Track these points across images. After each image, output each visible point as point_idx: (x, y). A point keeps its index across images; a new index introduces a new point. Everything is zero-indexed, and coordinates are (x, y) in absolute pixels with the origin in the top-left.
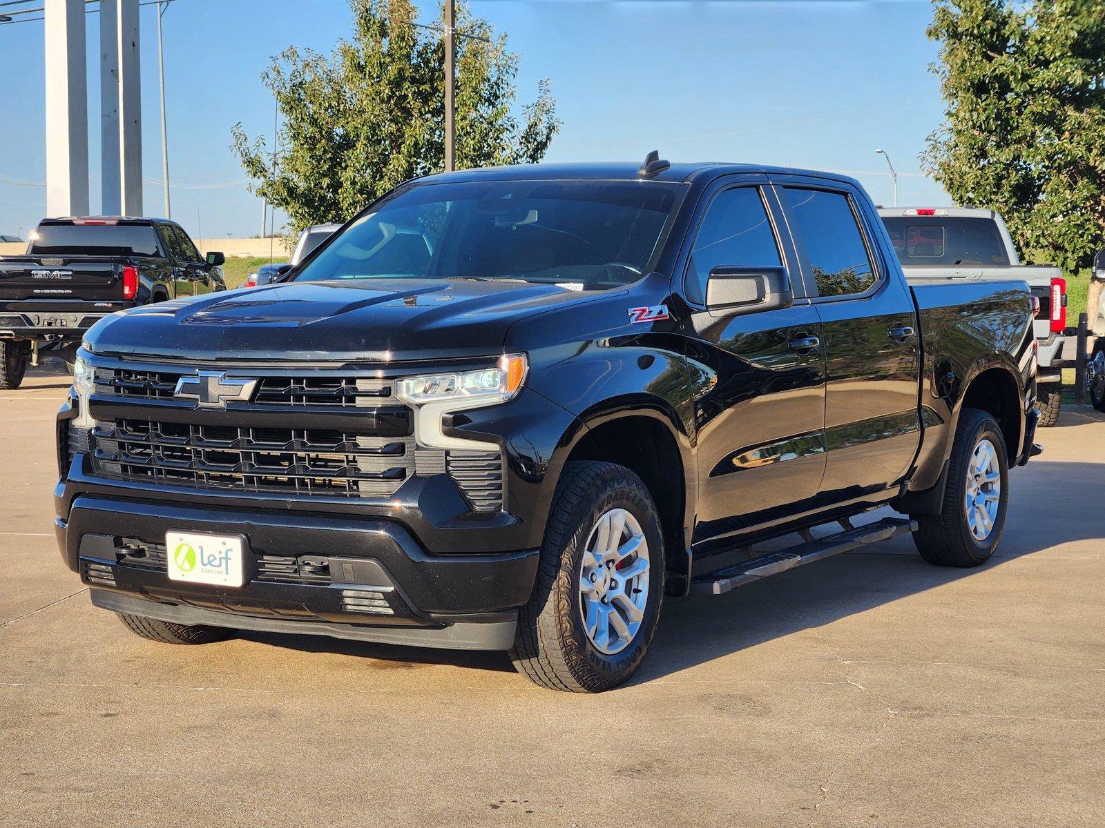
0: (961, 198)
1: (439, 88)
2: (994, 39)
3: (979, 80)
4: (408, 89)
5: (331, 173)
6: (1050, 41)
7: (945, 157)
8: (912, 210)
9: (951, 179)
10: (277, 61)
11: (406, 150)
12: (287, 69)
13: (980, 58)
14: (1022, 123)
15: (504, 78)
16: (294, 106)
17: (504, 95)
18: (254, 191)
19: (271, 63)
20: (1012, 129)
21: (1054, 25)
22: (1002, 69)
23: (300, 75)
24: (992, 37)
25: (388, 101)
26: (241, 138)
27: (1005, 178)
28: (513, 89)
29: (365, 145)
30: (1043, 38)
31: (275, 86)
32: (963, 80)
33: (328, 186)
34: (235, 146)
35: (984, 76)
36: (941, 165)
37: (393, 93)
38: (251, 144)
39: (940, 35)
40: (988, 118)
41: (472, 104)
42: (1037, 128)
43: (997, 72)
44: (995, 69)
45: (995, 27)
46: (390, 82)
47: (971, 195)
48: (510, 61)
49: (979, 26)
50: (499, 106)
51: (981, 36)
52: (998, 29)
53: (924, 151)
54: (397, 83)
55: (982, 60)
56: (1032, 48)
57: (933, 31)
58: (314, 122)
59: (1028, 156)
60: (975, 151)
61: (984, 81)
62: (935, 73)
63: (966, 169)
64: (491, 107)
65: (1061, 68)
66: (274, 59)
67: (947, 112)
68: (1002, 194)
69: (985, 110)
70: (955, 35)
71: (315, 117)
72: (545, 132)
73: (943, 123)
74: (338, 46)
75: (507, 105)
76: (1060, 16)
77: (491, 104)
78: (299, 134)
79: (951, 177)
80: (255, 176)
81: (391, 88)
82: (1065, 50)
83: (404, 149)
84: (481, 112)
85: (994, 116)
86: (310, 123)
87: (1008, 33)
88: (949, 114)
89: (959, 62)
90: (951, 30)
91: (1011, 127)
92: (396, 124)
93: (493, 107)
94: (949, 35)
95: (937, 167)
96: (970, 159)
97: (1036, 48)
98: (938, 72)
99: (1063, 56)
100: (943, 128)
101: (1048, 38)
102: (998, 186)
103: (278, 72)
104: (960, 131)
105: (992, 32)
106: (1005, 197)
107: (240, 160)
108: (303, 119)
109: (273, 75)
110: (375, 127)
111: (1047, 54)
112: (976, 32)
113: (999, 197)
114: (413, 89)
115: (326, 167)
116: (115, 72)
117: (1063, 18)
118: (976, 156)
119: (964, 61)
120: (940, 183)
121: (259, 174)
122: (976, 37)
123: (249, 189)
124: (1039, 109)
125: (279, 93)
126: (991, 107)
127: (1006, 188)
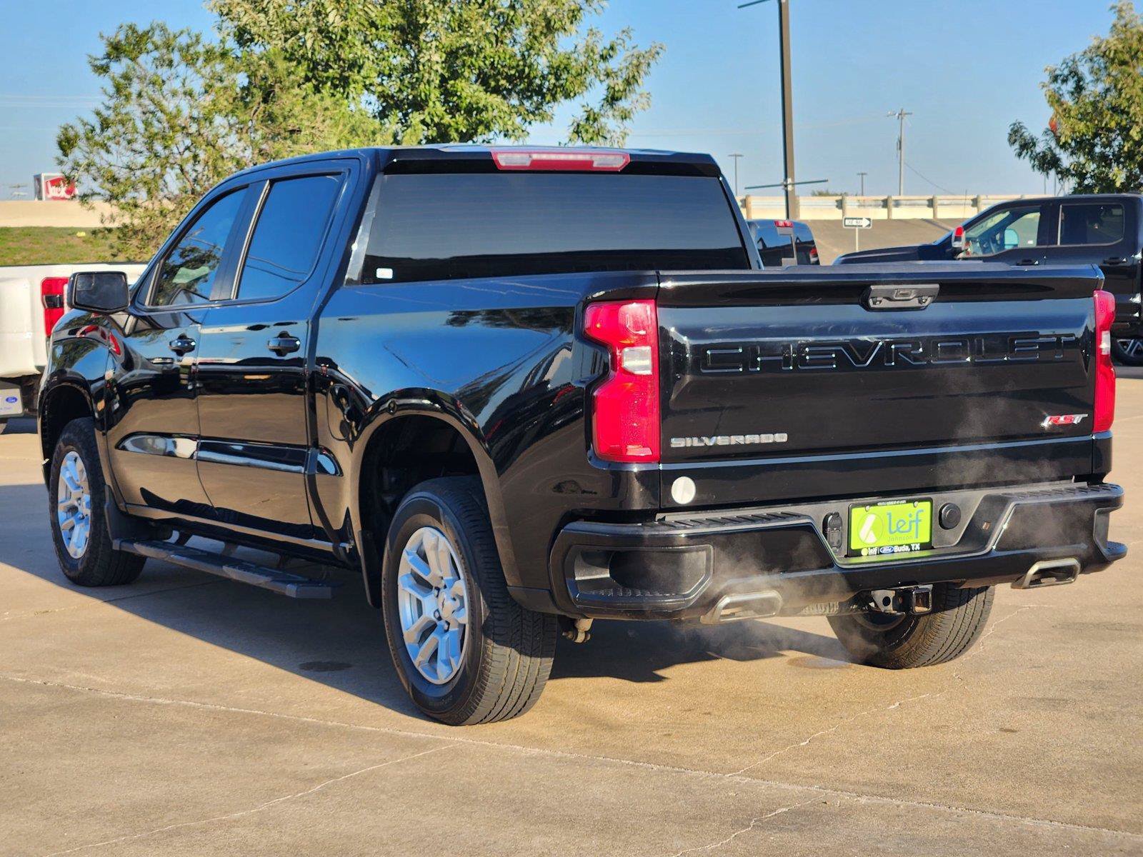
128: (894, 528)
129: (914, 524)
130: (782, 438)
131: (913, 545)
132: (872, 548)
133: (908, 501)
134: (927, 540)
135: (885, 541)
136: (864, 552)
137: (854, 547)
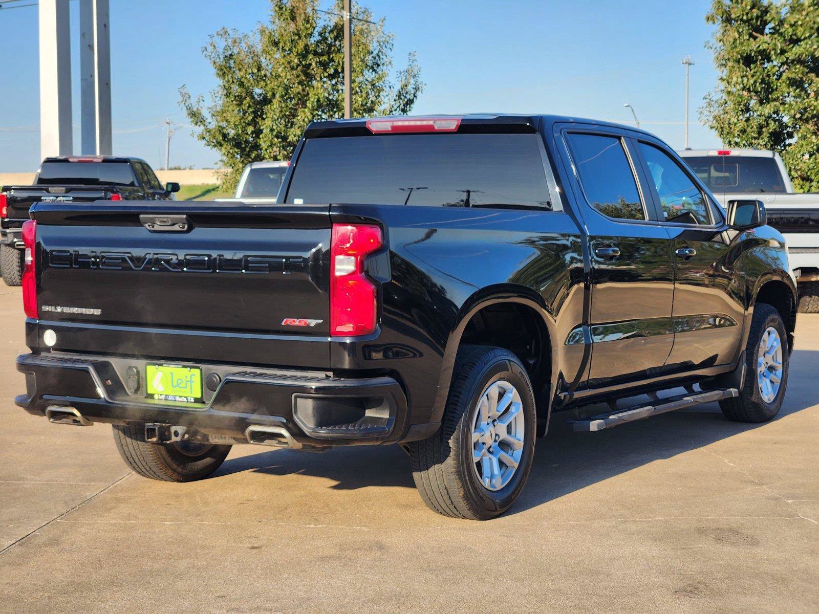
0: (730, 142)
1: (335, 59)
2: (759, 23)
3: (747, 54)
4: (312, 60)
5: (254, 122)
6: (801, 25)
7: (717, 111)
8: (714, 152)
9: (722, 128)
10: (213, 38)
11: (311, 105)
12: (221, 44)
13: (748, 37)
14: (780, 86)
15: (384, 51)
16: (226, 72)
17: (383, 64)
18: (196, 136)
19: (208, 40)
20: (773, 90)
21: (804, 13)
22: (765, 46)
23: (230, 49)
24: (757, 22)
25: (296, 69)
26: (186, 97)
27: (765, 127)
28: (391, 60)
29: (280, 101)
30: (796, 22)
31: (212, 57)
32: (735, 54)
33: (253, 133)
34: (182, 102)
35: (750, 51)
36: (715, 117)
37: (301, 62)
38: (193, 101)
39: (716, 21)
40: (755, 82)
41: (360, 71)
42: (791, 89)
43: (761, 48)
44: (760, 45)
45: (759, 15)
46: (298, 54)
47: (737, 140)
48: (388, 39)
49: (747, 14)
50: (380, 72)
51: (748, 21)
52: (762, 16)
53: (701, 107)
54: (303, 55)
55: (748, 40)
56: (787, 29)
57: (711, 17)
58: (241, 84)
59: (784, 111)
60: (741, 106)
61: (750, 55)
62: (710, 49)
63: (734, 120)
64: (374, 73)
65: (809, 45)
66: (212, 37)
67: (720, 77)
68: (762, 139)
69: (753, 76)
70: (728, 20)
71: (242, 80)
72: (413, 92)
73: (716, 86)
74: (257, 27)
75: (387, 71)
76: (809, 7)
77: (374, 70)
78: (230, 93)
79: (722, 126)
80: (196, 124)
81: (299, 59)
82: (813, 31)
83: (309, 104)
84: (366, 77)
85: (760, 81)
86: (238, 85)
87: (769, 19)
88: (722, 79)
89: (732, 40)
90: (725, 16)
91: (772, 88)
92: (302, 86)
93: (375, 73)
94: (723, 20)
95: (711, 119)
96: (737, 113)
97: (790, 30)
98: (711, 48)
99: (811, 36)
100: (717, 90)
101: (800, 23)
102: (760, 133)
103: (214, 46)
104: (730, 92)
105: (757, 18)
106: (764, 141)
107: (185, 112)
108: (233, 82)
109: (210, 48)
110: (287, 89)
111: (799, 34)
112: (745, 18)
113: (760, 141)
114: (315, 59)
115: (250, 118)
116: (91, 47)
117: (812, 8)
118: (742, 111)
119: (735, 40)
120: (714, 130)
121: (199, 123)
122: (745, 22)
123: (192, 135)
124: (793, 76)
125: (214, 63)
126: (758, 74)
127: (766, 135)
128: (175, 384)
129: (189, 383)
130: (97, 312)
131: (189, 398)
132: (161, 395)
133: (184, 367)
134: (199, 396)
135: (170, 392)
136: (156, 397)
137: (150, 392)
